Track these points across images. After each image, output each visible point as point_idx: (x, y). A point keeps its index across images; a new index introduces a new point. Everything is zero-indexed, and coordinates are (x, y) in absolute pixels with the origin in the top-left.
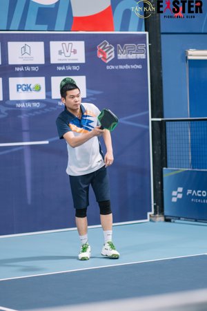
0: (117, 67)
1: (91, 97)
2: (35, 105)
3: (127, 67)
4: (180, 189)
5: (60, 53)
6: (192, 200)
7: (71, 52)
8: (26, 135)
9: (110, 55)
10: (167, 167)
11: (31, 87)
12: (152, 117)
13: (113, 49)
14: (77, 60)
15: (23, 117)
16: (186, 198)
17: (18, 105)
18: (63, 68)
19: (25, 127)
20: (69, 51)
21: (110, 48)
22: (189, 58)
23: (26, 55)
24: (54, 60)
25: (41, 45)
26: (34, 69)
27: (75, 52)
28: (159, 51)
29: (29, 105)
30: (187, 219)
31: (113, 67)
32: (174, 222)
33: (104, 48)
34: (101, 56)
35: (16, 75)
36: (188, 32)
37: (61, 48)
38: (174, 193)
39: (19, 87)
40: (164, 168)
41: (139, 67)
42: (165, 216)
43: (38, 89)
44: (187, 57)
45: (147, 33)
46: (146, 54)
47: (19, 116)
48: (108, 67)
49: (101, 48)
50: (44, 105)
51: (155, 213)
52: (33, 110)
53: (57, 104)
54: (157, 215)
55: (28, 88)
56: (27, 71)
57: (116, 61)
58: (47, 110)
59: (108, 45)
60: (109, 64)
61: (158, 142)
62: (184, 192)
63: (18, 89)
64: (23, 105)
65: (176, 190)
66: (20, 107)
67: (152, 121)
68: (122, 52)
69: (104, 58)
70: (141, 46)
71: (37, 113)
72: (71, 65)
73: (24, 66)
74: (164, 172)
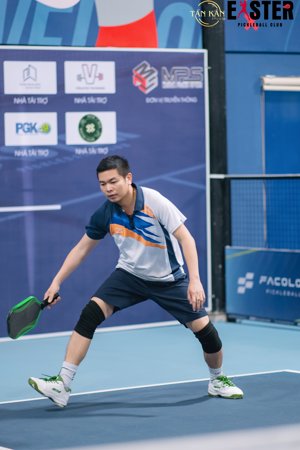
0: (161, 100)
1: (124, 142)
2: (43, 153)
3: (175, 99)
4: (250, 276)
5: (79, 78)
6: (267, 291)
7: (95, 77)
8: (27, 196)
9: (151, 83)
10: (230, 245)
11: (37, 127)
12: (212, 172)
13: (156, 74)
14: (103, 88)
15: (25, 170)
16: (259, 288)
17: (18, 153)
18: (84, 100)
19: (27, 184)
20: (93, 75)
21: (152, 72)
22: (266, 88)
23: (30, 81)
24: (69, 89)
25: (52, 66)
26: (41, 101)
27: (101, 77)
28: (222, 78)
29: (33, 153)
30: (259, 318)
31: (154, 100)
32: (240, 323)
33: (143, 72)
34: (138, 84)
35: (16, 108)
36: (265, 50)
37: (80, 72)
38: (241, 281)
39: (18, 127)
40: (228, 247)
41: (193, 100)
42: (228, 315)
43: (46, 129)
44: (262, 87)
45: (205, 52)
46: (204, 82)
47: (18, 169)
48: (148, 100)
49: (139, 72)
50: (55, 154)
51: (214, 309)
52: (38, 160)
53: (74, 153)
54: (216, 313)
55: (32, 128)
56: (32, 104)
57: (159, 92)
58: (59, 161)
59: (148, 68)
60: (151, 95)
61: (219, 209)
62: (256, 280)
63: (17, 129)
64: (24, 153)
65: (244, 276)
66: (20, 157)
67: (212, 180)
68: (169, 79)
69: (143, 86)
70: (195, 70)
71: (45, 164)
72: (95, 96)
73: (27, 96)
74: (227, 252)
